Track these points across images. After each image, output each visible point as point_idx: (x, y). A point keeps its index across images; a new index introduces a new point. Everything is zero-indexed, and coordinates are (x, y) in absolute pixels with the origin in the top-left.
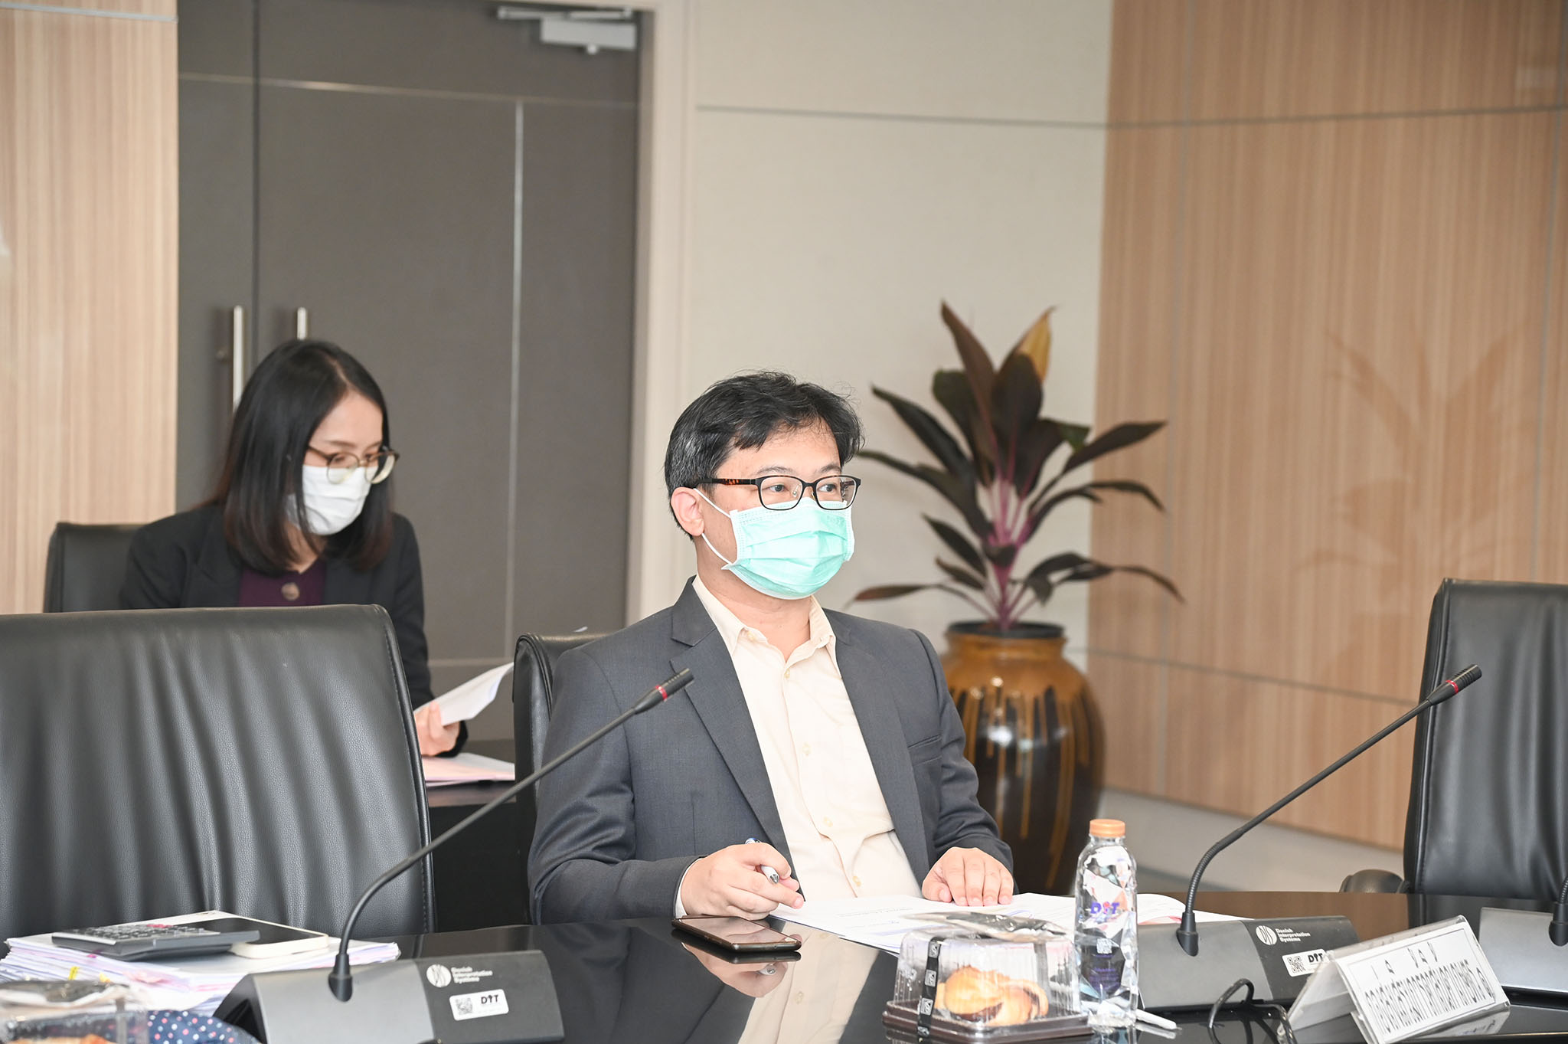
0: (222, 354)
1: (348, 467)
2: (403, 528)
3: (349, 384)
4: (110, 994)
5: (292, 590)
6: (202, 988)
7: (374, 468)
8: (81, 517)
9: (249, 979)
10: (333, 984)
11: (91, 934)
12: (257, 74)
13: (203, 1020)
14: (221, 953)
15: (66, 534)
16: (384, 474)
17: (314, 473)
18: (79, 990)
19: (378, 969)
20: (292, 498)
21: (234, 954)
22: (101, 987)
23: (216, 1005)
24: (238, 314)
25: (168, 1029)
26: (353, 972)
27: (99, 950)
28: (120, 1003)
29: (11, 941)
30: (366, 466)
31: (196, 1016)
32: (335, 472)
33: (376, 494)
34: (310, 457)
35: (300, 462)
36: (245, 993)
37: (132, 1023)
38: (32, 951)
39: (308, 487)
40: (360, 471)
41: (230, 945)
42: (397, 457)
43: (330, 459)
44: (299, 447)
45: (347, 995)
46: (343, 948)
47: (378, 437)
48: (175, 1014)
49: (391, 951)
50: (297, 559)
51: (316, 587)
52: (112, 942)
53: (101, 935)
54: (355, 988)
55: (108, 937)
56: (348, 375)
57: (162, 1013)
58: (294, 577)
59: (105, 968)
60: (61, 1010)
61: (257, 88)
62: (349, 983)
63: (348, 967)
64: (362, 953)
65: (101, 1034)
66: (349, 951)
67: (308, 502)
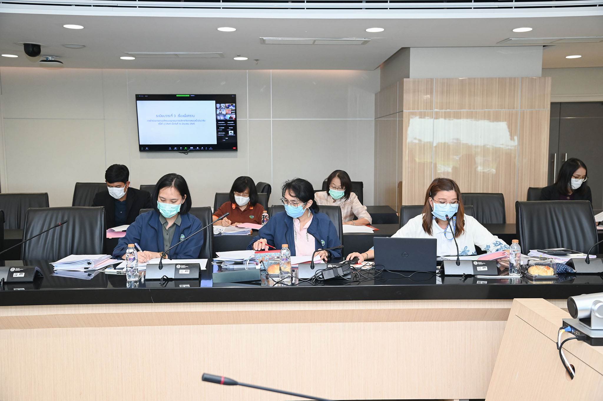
1: (579, 179)
2: (589, 189)
3: (581, 166)
4: (550, 260)
5: (568, 198)
6: (563, 260)
7: (584, 179)
9: (571, 259)
10: (586, 261)
11: (543, 250)
12: (560, 117)
13: (564, 265)
14: (565, 255)
16: (585, 180)
17: (573, 180)
18: (545, 259)
19: (593, 259)
20: (569, 184)
21: (567, 255)
22: (549, 259)
23: (566, 263)
24: (556, 155)
25: (558, 266)
26: (590, 259)
27: (545, 253)
28: (551, 261)
29: (530, 250)
30: (582, 179)
31: (563, 264)
32: (577, 180)
33: (583, 183)
34: (573, 177)
35: (571, 178)
36: (571, 261)
37: (553, 265)
38: (534, 252)
39: (572, 182)
40: (581, 180)
41: (566, 254)
42: (588, 178)
43: (576, 178)
44: (571, 175)
45: (589, 263)
46: (588, 256)
47: (585, 174)
48: (559, 264)
49: (595, 257)
50: (570, 193)
51: (572, 198)
52: (547, 252)
53: (545, 251)
54: (590, 262)
55: (546, 251)
56: (581, 165)
57: (557, 263)
58: (569, 196)
59: (546, 256)
60: (542, 262)
61: (560, 119)
62: (589, 261)
64: (591, 257)
65: (548, 266)
66: (589, 256)
67: (572, 184)
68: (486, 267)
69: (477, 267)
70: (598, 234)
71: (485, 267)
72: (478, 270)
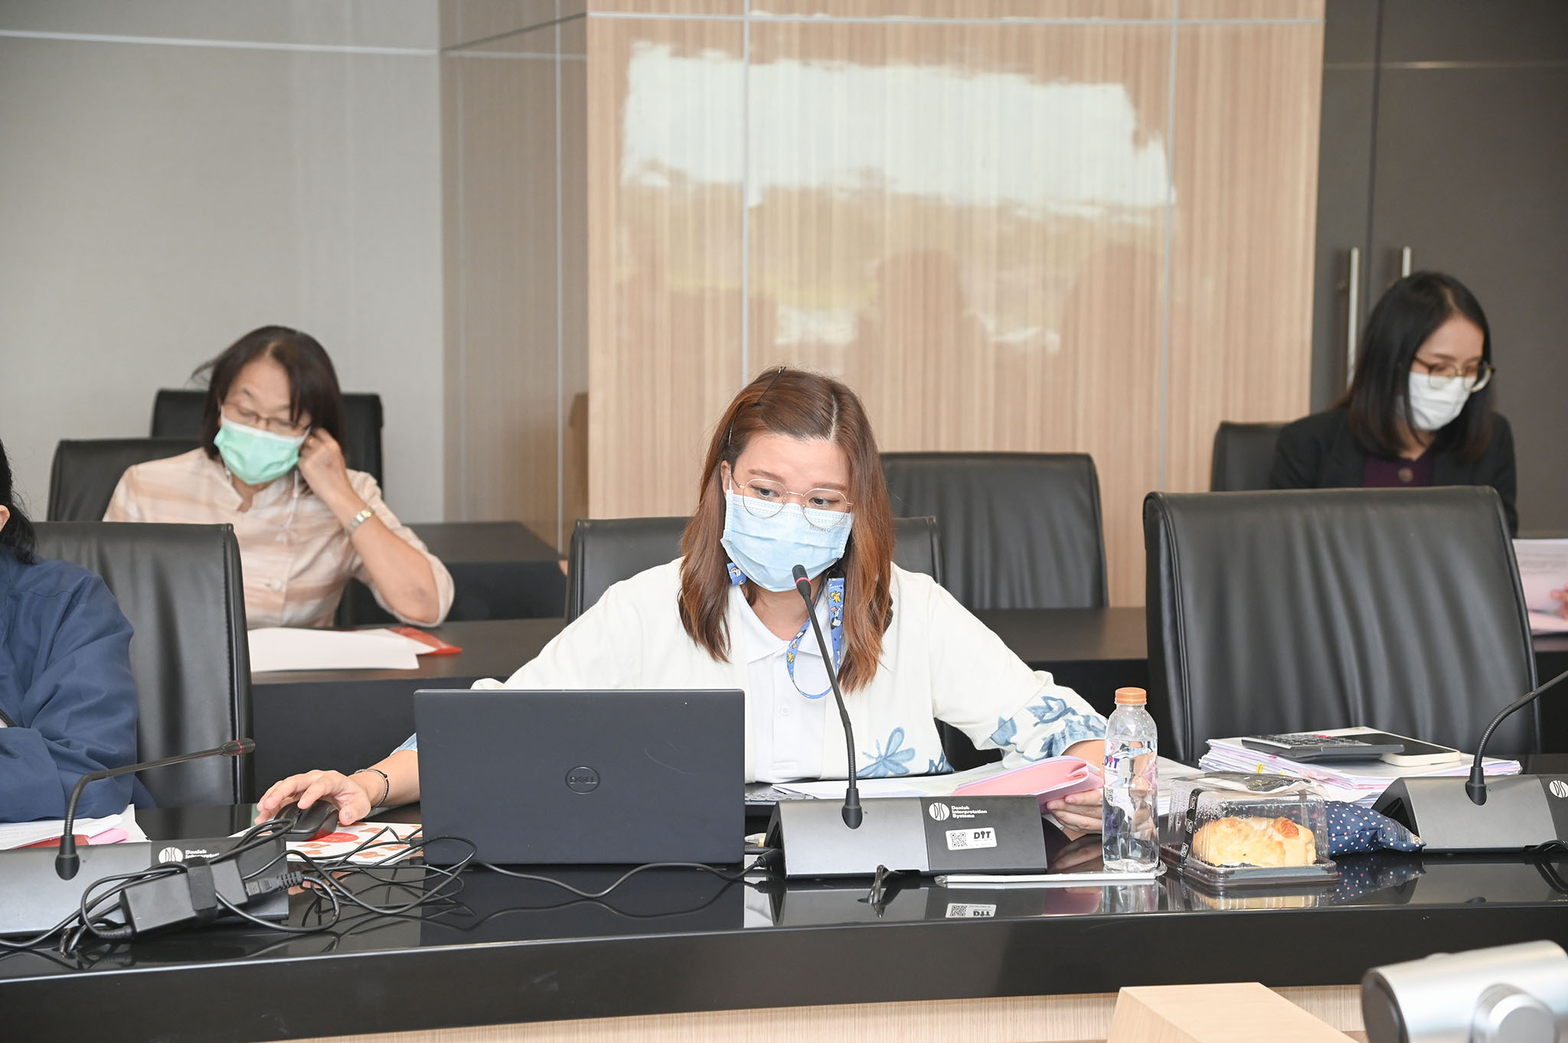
0: (1341, 286)
1: (1449, 376)
3: (1455, 308)
4: (1296, 787)
5: (1406, 474)
6: (1361, 787)
7: (1471, 379)
8: (1238, 418)
9: (1400, 781)
10: (1469, 790)
11: (1272, 740)
12: (1378, 59)
13: (1365, 812)
14: (1372, 761)
15: (1226, 430)
16: (1481, 385)
17: (1419, 380)
18: (1273, 782)
19: (1505, 781)
20: (1400, 399)
21: (1383, 762)
22: (1290, 781)
23: (1374, 801)
24: (1355, 255)
25: (1339, 817)
26: (1486, 781)
27: (1278, 752)
28: (1302, 794)
29: (1211, 742)
30: (1464, 375)
31: (1360, 808)
32: (1436, 379)
33: (1472, 399)
34: (1416, 366)
35: (1408, 370)
36: (1397, 793)
37: (1312, 810)
38: (1228, 750)
39: (1414, 391)
40: (1458, 381)
41: (1381, 755)
42: (1493, 371)
43: (1432, 369)
45: (1482, 800)
46: (1477, 763)
47: (1478, 352)
48: (1344, 805)
49: (1514, 767)
50: (1406, 447)
51: (1426, 473)
52: (1289, 747)
53: (1279, 741)
54: (1489, 794)
55: (1285, 743)
56: (1457, 302)
57: (1334, 803)
58: (1408, 463)
59: (1284, 767)
60: (1260, 797)
61: (1378, 72)
62: (1483, 791)
63: (1482, 777)
64: (1493, 767)
65: (1289, 817)
66: (1483, 764)
67: (1414, 403)
68: (992, 830)
69: (948, 834)
70: (1539, 656)
71: (985, 830)
72: (951, 847)
